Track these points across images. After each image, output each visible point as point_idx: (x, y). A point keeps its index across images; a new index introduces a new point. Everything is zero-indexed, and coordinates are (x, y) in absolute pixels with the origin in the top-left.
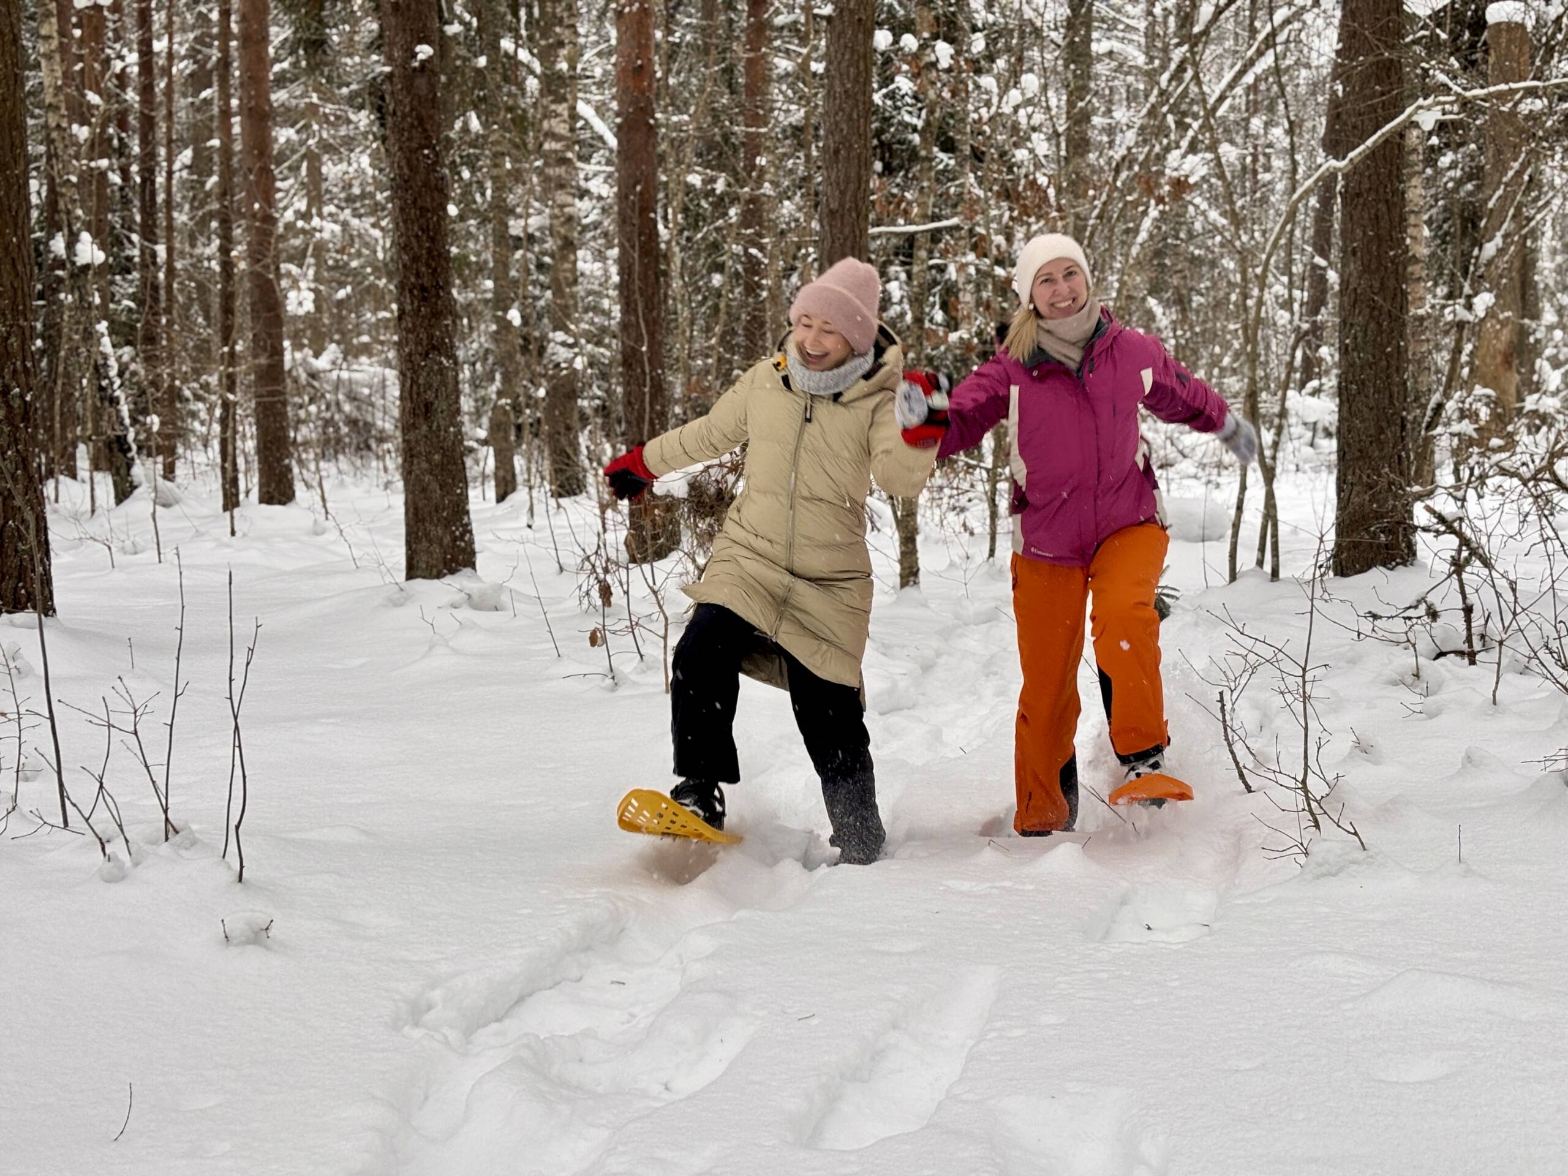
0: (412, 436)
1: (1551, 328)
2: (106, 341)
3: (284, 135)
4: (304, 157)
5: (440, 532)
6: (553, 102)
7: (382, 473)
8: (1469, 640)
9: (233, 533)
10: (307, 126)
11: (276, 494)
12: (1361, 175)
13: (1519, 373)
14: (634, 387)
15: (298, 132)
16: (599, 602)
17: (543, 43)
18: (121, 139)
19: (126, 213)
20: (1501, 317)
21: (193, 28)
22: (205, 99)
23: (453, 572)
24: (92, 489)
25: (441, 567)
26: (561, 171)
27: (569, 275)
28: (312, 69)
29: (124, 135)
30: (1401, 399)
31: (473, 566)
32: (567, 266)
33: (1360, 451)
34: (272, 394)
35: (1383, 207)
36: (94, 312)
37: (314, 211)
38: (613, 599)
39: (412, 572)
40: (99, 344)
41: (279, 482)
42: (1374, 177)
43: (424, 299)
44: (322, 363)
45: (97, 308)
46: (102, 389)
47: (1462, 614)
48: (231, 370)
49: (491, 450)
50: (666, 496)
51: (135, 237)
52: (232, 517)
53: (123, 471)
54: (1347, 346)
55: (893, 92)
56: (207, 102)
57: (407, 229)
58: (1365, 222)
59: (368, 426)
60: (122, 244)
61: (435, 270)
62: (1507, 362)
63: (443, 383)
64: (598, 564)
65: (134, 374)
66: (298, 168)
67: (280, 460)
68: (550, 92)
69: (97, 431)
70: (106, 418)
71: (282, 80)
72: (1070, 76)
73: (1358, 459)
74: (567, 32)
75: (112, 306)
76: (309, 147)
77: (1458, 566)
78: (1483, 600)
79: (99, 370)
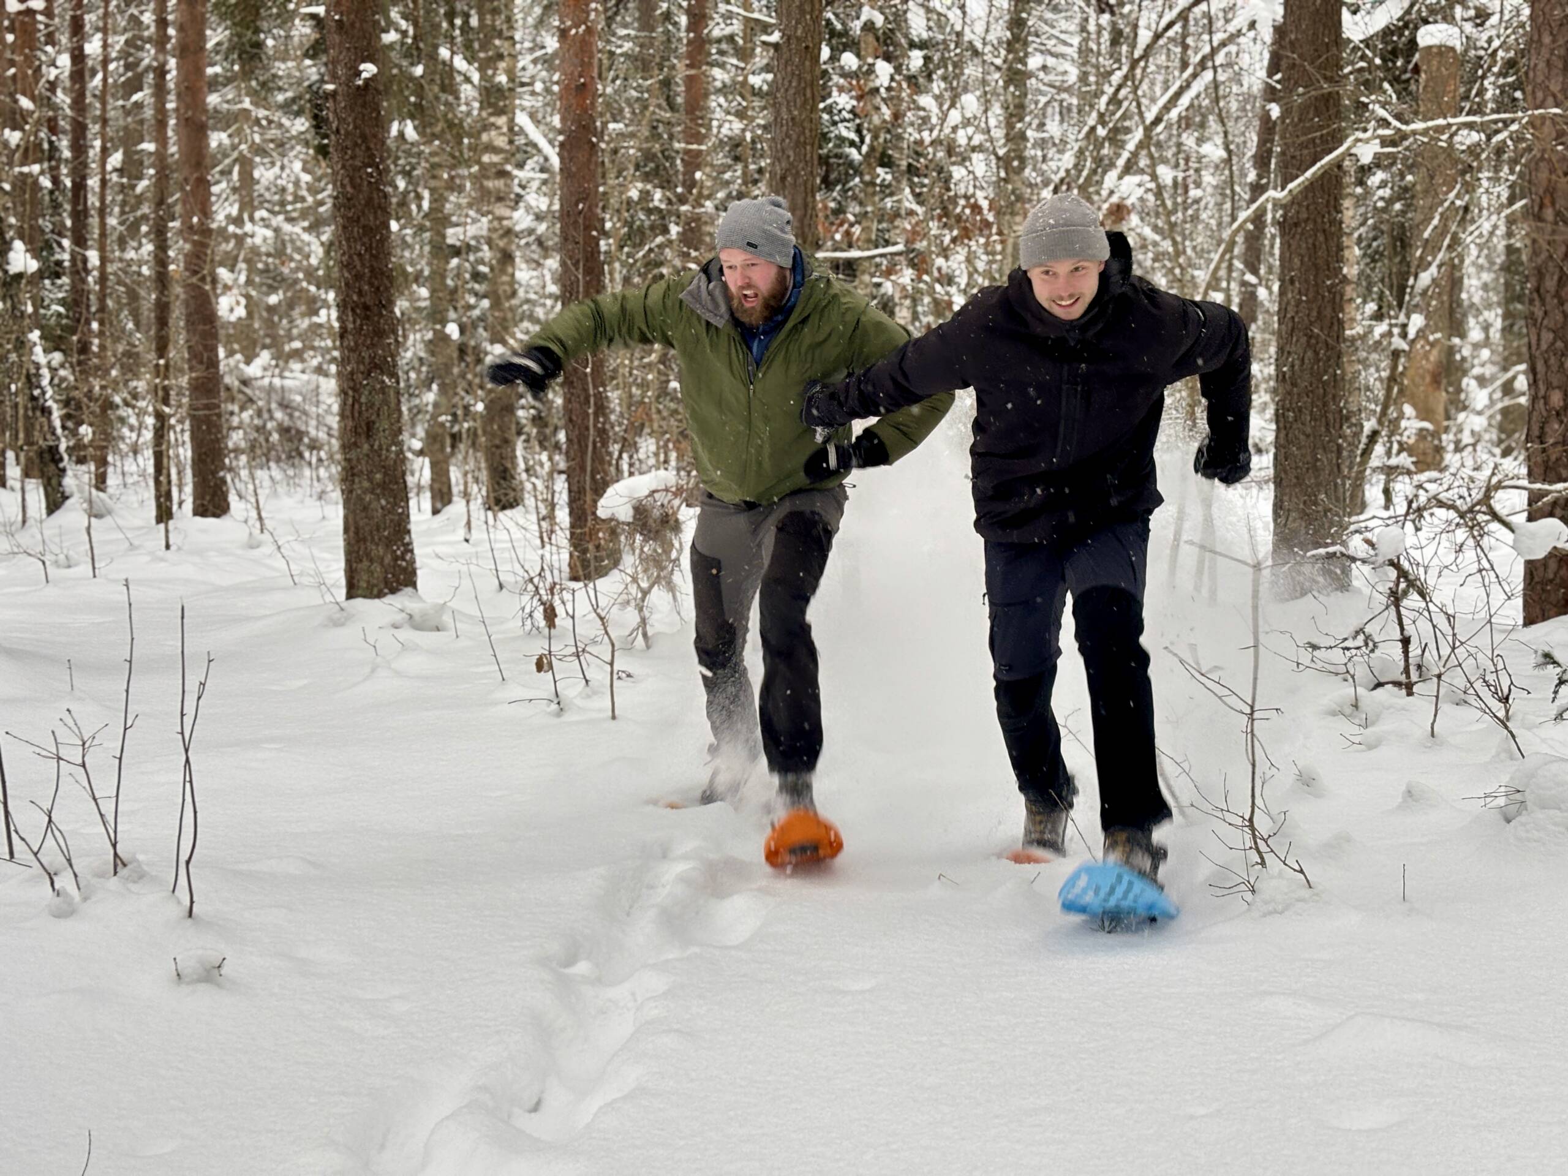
0: (353, 455)
1: (1476, 346)
2: (38, 350)
3: (217, 139)
4: (235, 161)
5: (381, 551)
6: (491, 114)
7: (315, 483)
8: (1407, 671)
9: (168, 547)
10: (239, 131)
11: (211, 508)
12: (1299, 204)
13: (1447, 392)
14: (576, 405)
15: (230, 136)
16: (543, 624)
17: (482, 55)
18: (51, 143)
19: (58, 218)
20: (1431, 338)
21: (125, 30)
22: (136, 103)
23: (393, 591)
24: (24, 500)
25: (382, 586)
26: (500, 183)
27: (507, 288)
28: (247, 74)
29: (54, 138)
30: (1337, 426)
31: (414, 585)
32: (505, 278)
33: (1297, 478)
34: (207, 407)
35: (1321, 238)
36: (27, 321)
37: (246, 216)
38: (557, 621)
39: (353, 591)
40: (31, 353)
41: (214, 495)
42: (1312, 207)
43: (367, 318)
44: (253, 370)
45: (30, 316)
46: (33, 399)
47: (1400, 645)
48: (166, 382)
49: (427, 461)
50: (611, 519)
51: (66, 243)
52: (167, 531)
53: (54, 482)
54: (1284, 373)
55: (831, 106)
56: (138, 105)
57: (350, 247)
58: (1303, 251)
59: (300, 434)
60: (51, 248)
61: (378, 289)
62: (1436, 381)
63: (386, 402)
64: (541, 585)
65: (63, 379)
66: (230, 172)
67: (214, 473)
68: (490, 105)
69: (29, 442)
70: (38, 427)
71: (214, 84)
72: (1010, 98)
73: (1295, 485)
74: (507, 44)
75: (42, 311)
76: (241, 153)
77: (1396, 598)
78: (1420, 630)
79: (31, 380)
